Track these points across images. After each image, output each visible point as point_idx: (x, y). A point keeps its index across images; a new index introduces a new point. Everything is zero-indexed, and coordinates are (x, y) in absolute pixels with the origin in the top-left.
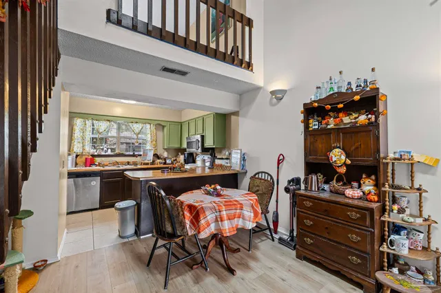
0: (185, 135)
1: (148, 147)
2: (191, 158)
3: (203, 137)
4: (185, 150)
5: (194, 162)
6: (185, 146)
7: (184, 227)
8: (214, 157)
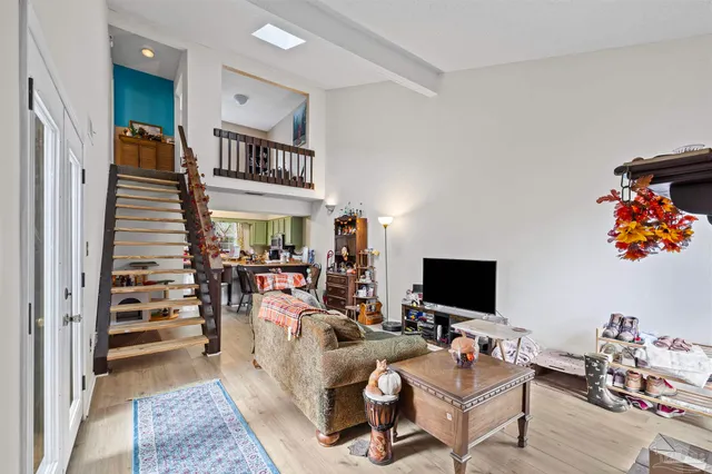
0: (270, 234)
1: (235, 244)
2: (275, 255)
3: (283, 236)
4: (269, 248)
5: (279, 258)
6: (270, 243)
7: (256, 287)
8: (292, 253)
